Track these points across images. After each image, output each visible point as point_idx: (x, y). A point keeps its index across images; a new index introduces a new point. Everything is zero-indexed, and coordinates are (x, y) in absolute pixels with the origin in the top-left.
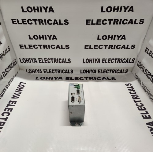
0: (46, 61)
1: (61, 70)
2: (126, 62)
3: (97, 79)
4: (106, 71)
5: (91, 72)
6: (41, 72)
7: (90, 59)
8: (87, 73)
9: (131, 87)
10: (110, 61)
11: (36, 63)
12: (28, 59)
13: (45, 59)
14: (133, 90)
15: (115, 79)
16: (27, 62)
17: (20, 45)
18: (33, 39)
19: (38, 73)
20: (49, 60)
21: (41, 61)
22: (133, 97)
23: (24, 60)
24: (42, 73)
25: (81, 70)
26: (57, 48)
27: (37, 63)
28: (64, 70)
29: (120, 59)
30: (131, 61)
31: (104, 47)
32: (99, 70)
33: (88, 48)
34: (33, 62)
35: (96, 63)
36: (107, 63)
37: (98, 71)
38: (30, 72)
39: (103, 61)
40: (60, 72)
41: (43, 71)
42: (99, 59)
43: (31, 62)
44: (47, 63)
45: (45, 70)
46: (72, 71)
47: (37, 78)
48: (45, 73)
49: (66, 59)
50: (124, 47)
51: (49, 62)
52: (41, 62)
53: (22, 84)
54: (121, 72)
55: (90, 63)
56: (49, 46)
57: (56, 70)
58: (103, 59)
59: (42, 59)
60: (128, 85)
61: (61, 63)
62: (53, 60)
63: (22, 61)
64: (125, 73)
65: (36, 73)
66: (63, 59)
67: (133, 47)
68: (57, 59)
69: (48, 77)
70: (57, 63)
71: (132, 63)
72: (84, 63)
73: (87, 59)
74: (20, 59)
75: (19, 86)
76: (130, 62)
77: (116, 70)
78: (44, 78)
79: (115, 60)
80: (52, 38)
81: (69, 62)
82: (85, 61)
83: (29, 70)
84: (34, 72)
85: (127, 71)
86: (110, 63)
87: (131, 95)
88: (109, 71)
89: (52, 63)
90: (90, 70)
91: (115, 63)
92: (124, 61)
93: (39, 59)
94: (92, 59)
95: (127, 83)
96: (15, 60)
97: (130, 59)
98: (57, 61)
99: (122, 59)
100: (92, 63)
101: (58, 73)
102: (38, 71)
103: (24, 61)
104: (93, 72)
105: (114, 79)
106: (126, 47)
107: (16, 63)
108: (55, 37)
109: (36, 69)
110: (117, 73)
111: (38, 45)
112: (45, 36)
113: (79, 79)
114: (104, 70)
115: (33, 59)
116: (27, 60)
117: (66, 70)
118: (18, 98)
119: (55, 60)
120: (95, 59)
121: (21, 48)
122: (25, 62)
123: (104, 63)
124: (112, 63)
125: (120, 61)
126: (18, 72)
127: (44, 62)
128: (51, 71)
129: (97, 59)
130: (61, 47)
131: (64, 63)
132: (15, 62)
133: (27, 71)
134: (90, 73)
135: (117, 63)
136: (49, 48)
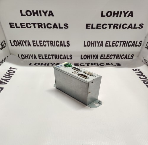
0: (41, 44)
1: (58, 55)
2: (132, 45)
3: (100, 64)
4: (109, 56)
5: (93, 57)
6: (35, 58)
7: (92, 41)
8: (88, 59)
9: (139, 72)
10: (114, 44)
11: (29, 46)
12: (20, 41)
13: (40, 41)
14: (142, 75)
15: (120, 65)
16: (19, 46)
17: (10, 24)
18: (25, 15)
19: (32, 59)
20: (44, 42)
21: (35, 43)
22: (144, 82)
23: (15, 42)
24: (37, 59)
25: (81, 55)
26: (53, 28)
27: (31, 46)
28: (62, 56)
29: (125, 42)
30: (138, 44)
31: (108, 26)
32: (101, 55)
33: (90, 28)
34: (26, 46)
35: (98, 46)
36: (110, 46)
37: (101, 57)
38: (23, 57)
39: (106, 44)
40: (58, 57)
41: (37, 57)
42: (102, 42)
43: (23, 46)
44: (42, 46)
45: (40, 55)
46: (71, 56)
47: (30, 64)
48: (40, 59)
49: (64, 41)
50: (131, 26)
51: (45, 45)
52: (35, 46)
53: (12, 69)
54: (126, 57)
55: (91, 46)
56: (44, 24)
57: (52, 55)
58: (107, 41)
59: (36, 41)
60: (136, 70)
61: (58, 46)
62: (49, 43)
63: (13, 44)
64: (131, 59)
65: (30, 59)
66: (61, 42)
67: (141, 26)
68: (54, 41)
69: (44, 63)
70: (54, 47)
71: (139, 46)
72: (85, 46)
73: (89, 41)
74: (10, 41)
75: (8, 71)
76: (136, 46)
77: (121, 55)
78: (39, 64)
79: (120, 43)
80: (47, 14)
81: (68, 45)
82: (86, 44)
83: (22, 55)
84: (27, 58)
85: (132, 56)
86: (114, 46)
87: (142, 80)
88: (113, 57)
89: (48, 46)
90: (92, 55)
91: (120, 46)
92: (131, 44)
93: (33, 41)
94: (94, 41)
95: (135, 69)
96: (4, 41)
97: (137, 41)
98: (54, 44)
99: (128, 41)
100: (93, 46)
101: (55, 59)
102: (32, 56)
103: (16, 44)
104: (95, 58)
105: (118, 65)
106: (133, 27)
107: (6, 46)
108: (51, 14)
109: (29, 54)
110: (122, 59)
111: (32, 24)
112: (40, 11)
113: (79, 65)
114: (108, 55)
115: (26, 41)
116: (19, 43)
117: (65, 55)
118: (6, 84)
119: (52, 42)
120: (98, 41)
121: (11, 27)
122: (16, 46)
123: (107, 46)
124: (117, 46)
125: (126, 44)
126: (8, 57)
127: (38, 46)
128: (46, 57)
129: (100, 41)
130: (58, 27)
131: (61, 46)
132: (4, 45)
133: (19, 57)
134: (91, 59)
135: (123, 46)
136: (45, 27)
